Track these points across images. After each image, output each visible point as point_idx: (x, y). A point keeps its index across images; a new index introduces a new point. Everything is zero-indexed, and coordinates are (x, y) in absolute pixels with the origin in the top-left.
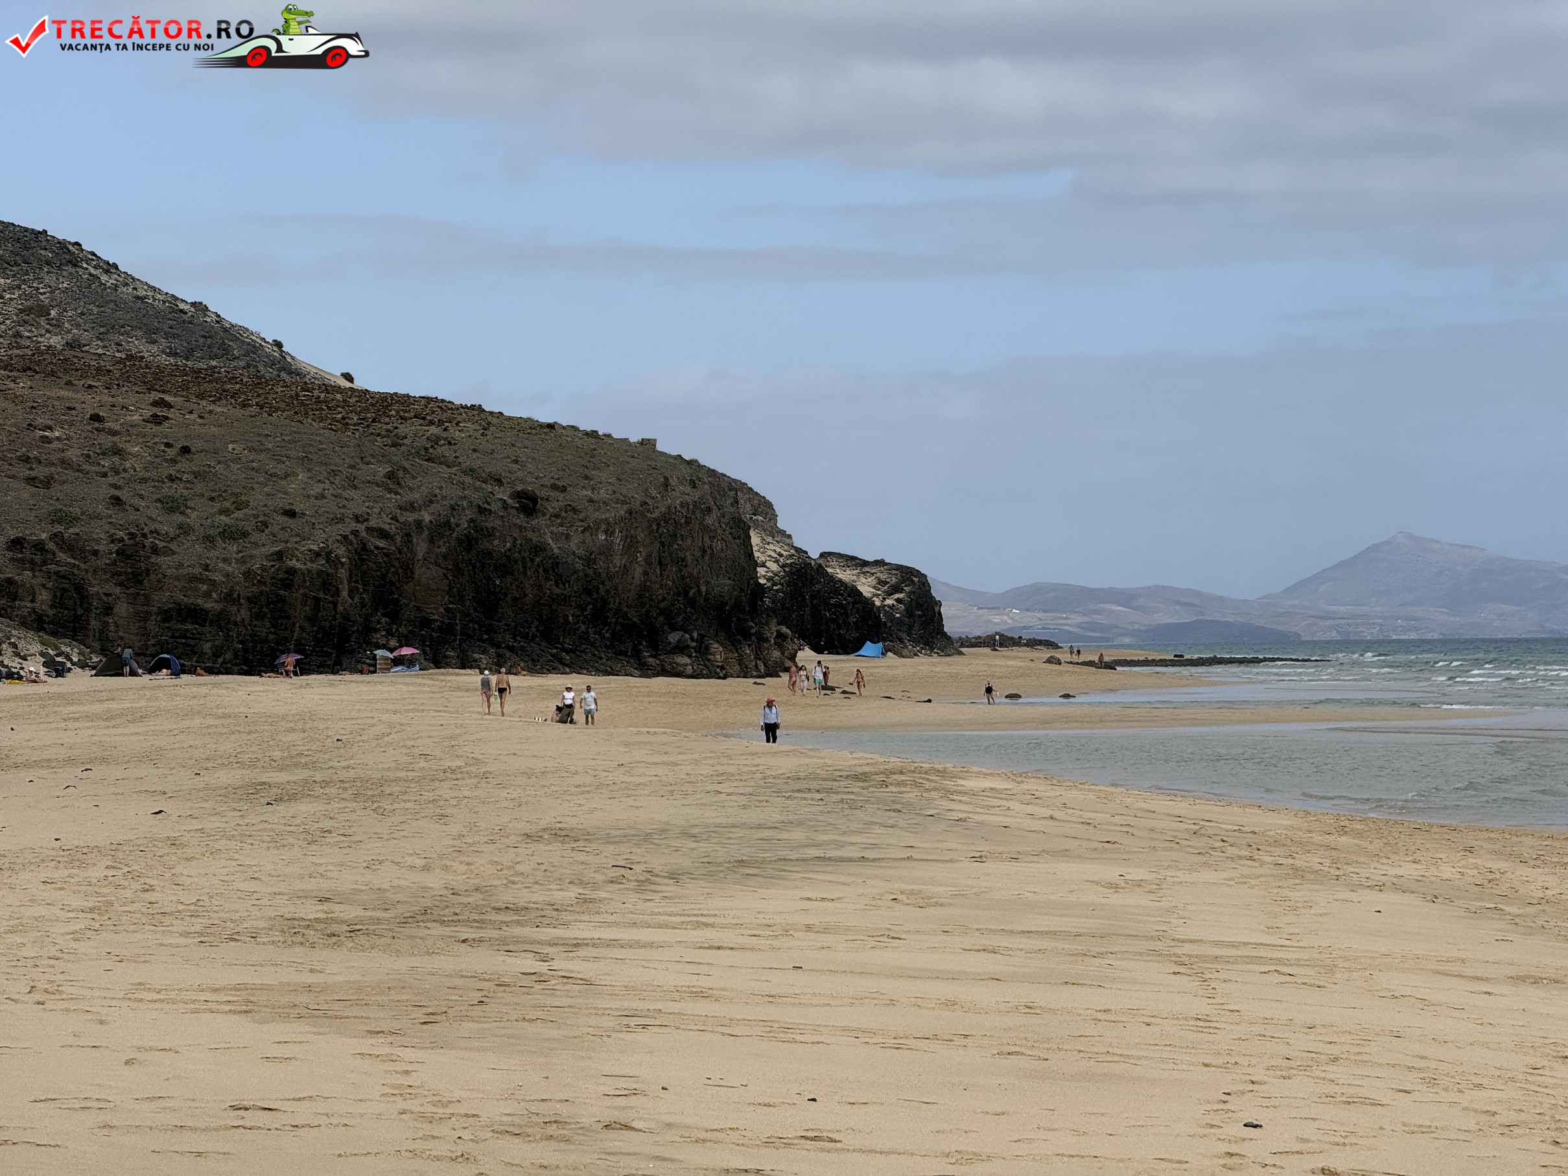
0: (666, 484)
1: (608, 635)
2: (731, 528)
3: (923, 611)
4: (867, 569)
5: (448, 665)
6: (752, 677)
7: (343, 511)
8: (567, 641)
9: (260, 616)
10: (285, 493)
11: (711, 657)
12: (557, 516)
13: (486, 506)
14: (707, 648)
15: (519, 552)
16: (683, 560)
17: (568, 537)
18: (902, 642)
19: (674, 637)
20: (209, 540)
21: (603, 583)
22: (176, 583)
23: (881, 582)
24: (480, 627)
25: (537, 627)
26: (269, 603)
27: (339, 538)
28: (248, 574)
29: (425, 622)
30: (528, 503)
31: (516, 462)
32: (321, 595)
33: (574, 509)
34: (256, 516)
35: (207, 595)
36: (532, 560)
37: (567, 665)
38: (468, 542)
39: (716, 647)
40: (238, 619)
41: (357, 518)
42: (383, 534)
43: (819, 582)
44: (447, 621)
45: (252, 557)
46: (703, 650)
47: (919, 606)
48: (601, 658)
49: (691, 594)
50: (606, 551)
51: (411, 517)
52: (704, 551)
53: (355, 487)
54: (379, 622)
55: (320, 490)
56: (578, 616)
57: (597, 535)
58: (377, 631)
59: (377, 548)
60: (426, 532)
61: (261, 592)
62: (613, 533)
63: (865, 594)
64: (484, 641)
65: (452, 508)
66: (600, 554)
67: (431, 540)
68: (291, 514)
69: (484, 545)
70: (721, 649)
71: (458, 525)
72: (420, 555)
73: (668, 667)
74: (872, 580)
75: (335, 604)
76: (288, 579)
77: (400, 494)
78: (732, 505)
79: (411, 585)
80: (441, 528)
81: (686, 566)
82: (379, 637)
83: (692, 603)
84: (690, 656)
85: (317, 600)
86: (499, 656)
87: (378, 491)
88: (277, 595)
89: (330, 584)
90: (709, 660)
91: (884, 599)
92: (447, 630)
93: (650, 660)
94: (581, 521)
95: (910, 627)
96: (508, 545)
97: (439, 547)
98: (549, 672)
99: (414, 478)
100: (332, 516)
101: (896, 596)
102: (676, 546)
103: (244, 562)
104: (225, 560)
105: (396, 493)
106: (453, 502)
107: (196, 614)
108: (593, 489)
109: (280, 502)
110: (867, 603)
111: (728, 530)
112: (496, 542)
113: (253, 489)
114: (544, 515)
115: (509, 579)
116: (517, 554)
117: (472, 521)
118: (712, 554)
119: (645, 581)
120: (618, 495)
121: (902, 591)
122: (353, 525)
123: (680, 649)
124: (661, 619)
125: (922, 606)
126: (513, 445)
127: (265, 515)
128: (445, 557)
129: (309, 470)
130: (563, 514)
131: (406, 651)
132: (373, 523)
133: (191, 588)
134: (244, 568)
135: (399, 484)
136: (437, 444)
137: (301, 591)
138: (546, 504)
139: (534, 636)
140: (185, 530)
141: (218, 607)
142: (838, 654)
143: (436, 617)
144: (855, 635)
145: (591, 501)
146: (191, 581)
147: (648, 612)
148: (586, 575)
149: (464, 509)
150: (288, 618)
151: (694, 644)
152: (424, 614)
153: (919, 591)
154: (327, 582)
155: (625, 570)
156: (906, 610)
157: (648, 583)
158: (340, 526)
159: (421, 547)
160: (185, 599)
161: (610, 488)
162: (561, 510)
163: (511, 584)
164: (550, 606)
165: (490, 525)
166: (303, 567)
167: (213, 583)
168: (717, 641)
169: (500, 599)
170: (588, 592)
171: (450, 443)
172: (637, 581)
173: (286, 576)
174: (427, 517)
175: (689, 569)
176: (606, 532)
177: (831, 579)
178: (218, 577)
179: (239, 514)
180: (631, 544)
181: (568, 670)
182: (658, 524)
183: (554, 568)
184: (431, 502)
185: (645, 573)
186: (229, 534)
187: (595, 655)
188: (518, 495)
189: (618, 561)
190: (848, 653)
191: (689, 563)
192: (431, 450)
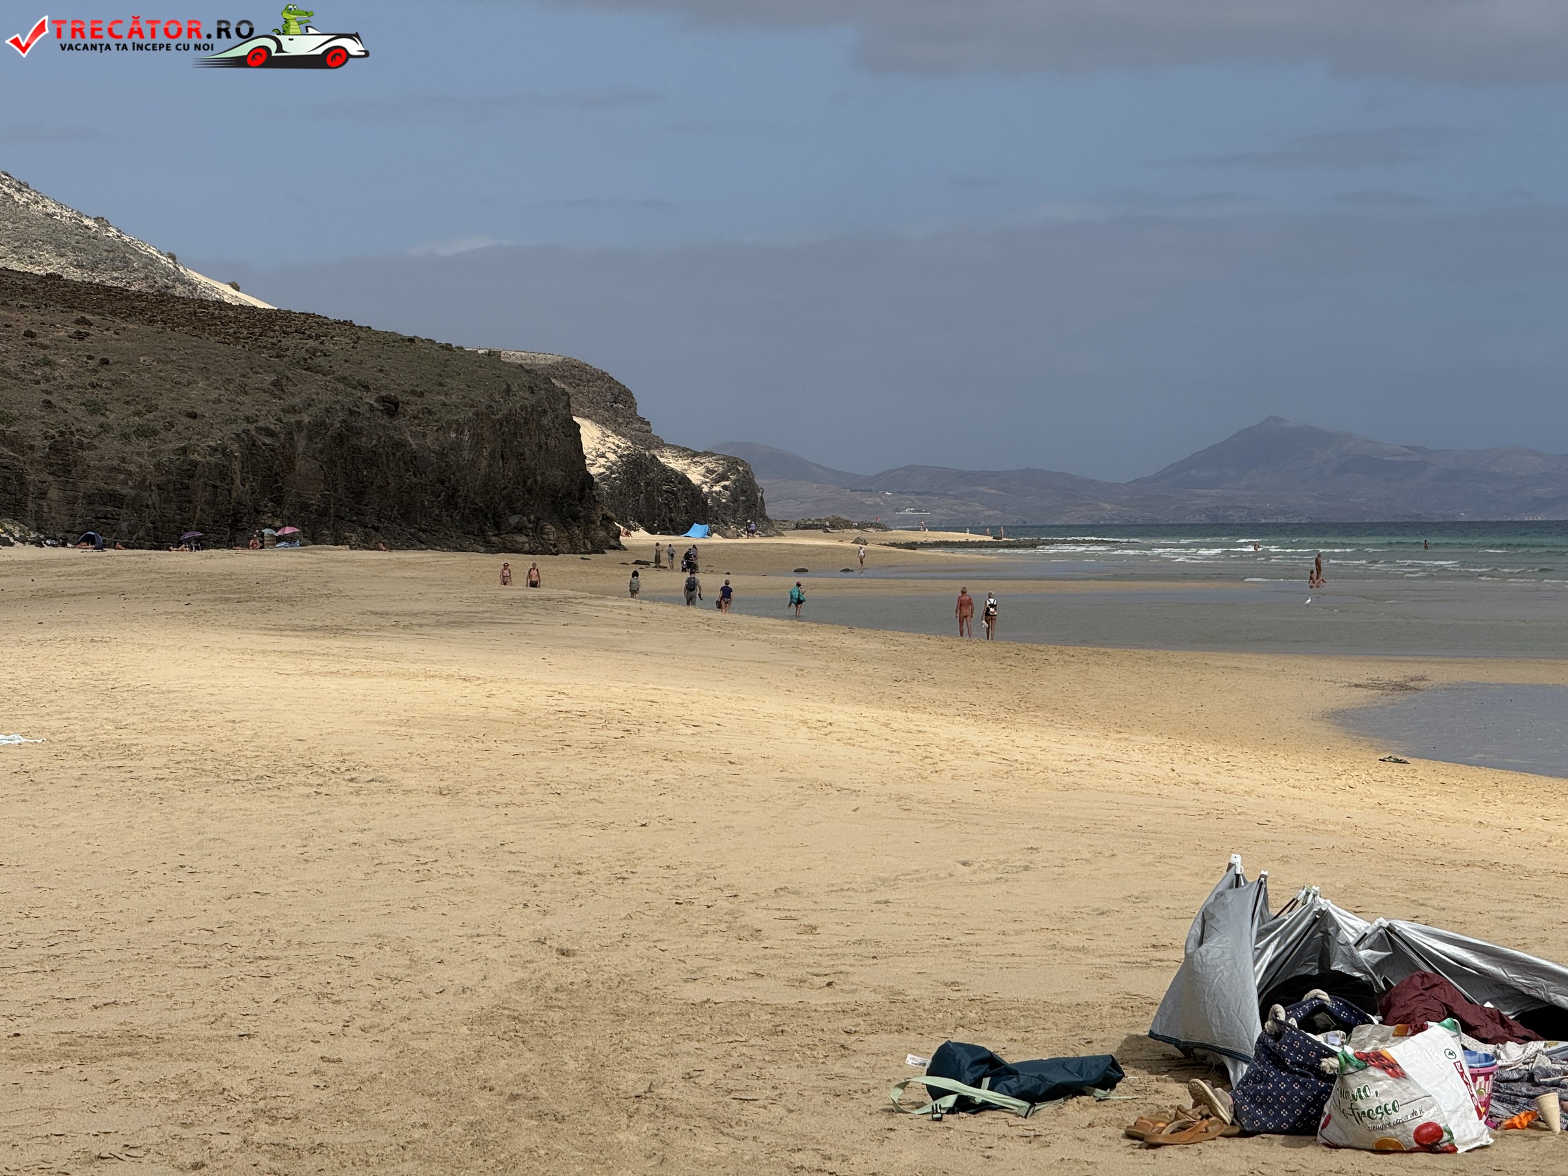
0: (508, 390)
1: (457, 518)
2: (563, 427)
3: (746, 497)
4: (697, 459)
5: (323, 542)
6: (581, 553)
7: (236, 413)
8: (424, 522)
9: (168, 500)
10: (187, 398)
11: (545, 536)
12: (415, 417)
13: (356, 409)
14: (542, 528)
15: (383, 448)
16: (522, 455)
17: (424, 435)
18: (726, 524)
19: (514, 520)
20: (125, 437)
21: (454, 474)
22: (99, 473)
23: (709, 471)
24: (351, 510)
25: (398, 510)
26: (175, 489)
27: (233, 436)
28: (158, 465)
29: (305, 507)
30: (391, 407)
31: (381, 371)
32: (218, 483)
33: (429, 411)
34: (164, 418)
35: (124, 483)
36: (394, 454)
37: (423, 543)
38: (340, 439)
39: (549, 528)
40: (150, 503)
41: (248, 419)
42: (270, 433)
43: (652, 471)
44: (322, 505)
45: (161, 451)
46: (538, 530)
47: (744, 492)
48: (452, 537)
49: (529, 483)
50: (457, 447)
51: (292, 419)
52: (540, 447)
53: (246, 393)
54: (266, 506)
55: (217, 396)
56: (433, 502)
57: (449, 433)
58: (265, 513)
59: (264, 444)
60: (305, 431)
61: (169, 481)
62: (463, 432)
63: (693, 482)
64: (353, 522)
65: (327, 411)
66: (451, 449)
67: (310, 438)
68: (193, 416)
69: (354, 441)
70: (554, 529)
71: (332, 425)
72: (300, 450)
73: (509, 545)
74: (701, 469)
75: (229, 491)
76: (191, 470)
77: (283, 399)
78: (565, 408)
79: (293, 475)
80: (319, 427)
81: (524, 460)
82: (265, 518)
83: (530, 491)
84: (527, 536)
85: (215, 487)
86: (366, 534)
87: (265, 396)
88: (182, 484)
89: (226, 475)
90: (543, 539)
91: (712, 486)
92: (323, 513)
93: (494, 538)
94: (436, 421)
95: (735, 511)
96: (374, 442)
97: (316, 443)
98: (408, 548)
99: (296, 385)
100: (227, 417)
101: (723, 483)
102: (516, 443)
103: (155, 456)
104: (139, 454)
105: (281, 398)
106: (328, 406)
107: (115, 499)
108: (446, 395)
109: (184, 405)
110: (696, 490)
111: (561, 430)
112: (364, 439)
113: (161, 394)
114: (405, 416)
115: (375, 470)
116: (381, 450)
117: (344, 421)
118: (547, 449)
119: (490, 473)
120: (467, 400)
121: (727, 479)
122: (245, 425)
123: (519, 529)
124: (503, 504)
125: (745, 492)
126: (379, 357)
127: (172, 417)
128: (321, 452)
129: (208, 379)
130: (421, 416)
131: (288, 530)
132: (261, 424)
133: (110, 477)
134: (154, 461)
135: (282, 390)
136: (314, 355)
137: (202, 480)
138: (405, 407)
139: (396, 518)
140: (105, 428)
141: (133, 492)
142: (670, 534)
143: (313, 502)
144: (685, 518)
145: (444, 404)
146: (111, 472)
147: (492, 498)
148: (440, 467)
149: (337, 411)
150: (190, 502)
151: (531, 525)
152: (303, 499)
153: (743, 479)
154: (223, 473)
155: (473, 463)
156: (732, 495)
157: (492, 474)
158: (233, 426)
159: (301, 444)
160: (106, 486)
161: (461, 393)
162: (418, 412)
163: (377, 475)
164: (409, 493)
165: (358, 425)
166: (203, 460)
167: (129, 474)
168: (551, 523)
169: (367, 487)
170: (442, 482)
171: (325, 355)
172: (482, 472)
173: (189, 467)
174: (306, 419)
175: (527, 462)
176: (456, 431)
177: (664, 469)
178: (133, 468)
179: (150, 416)
180: (478, 441)
181: (424, 547)
182: (501, 424)
183: (413, 461)
184: (310, 405)
185: (490, 466)
186: (143, 433)
187: (446, 534)
188: (383, 400)
189: (466, 454)
190: (678, 534)
191: (528, 457)
192: (309, 361)
